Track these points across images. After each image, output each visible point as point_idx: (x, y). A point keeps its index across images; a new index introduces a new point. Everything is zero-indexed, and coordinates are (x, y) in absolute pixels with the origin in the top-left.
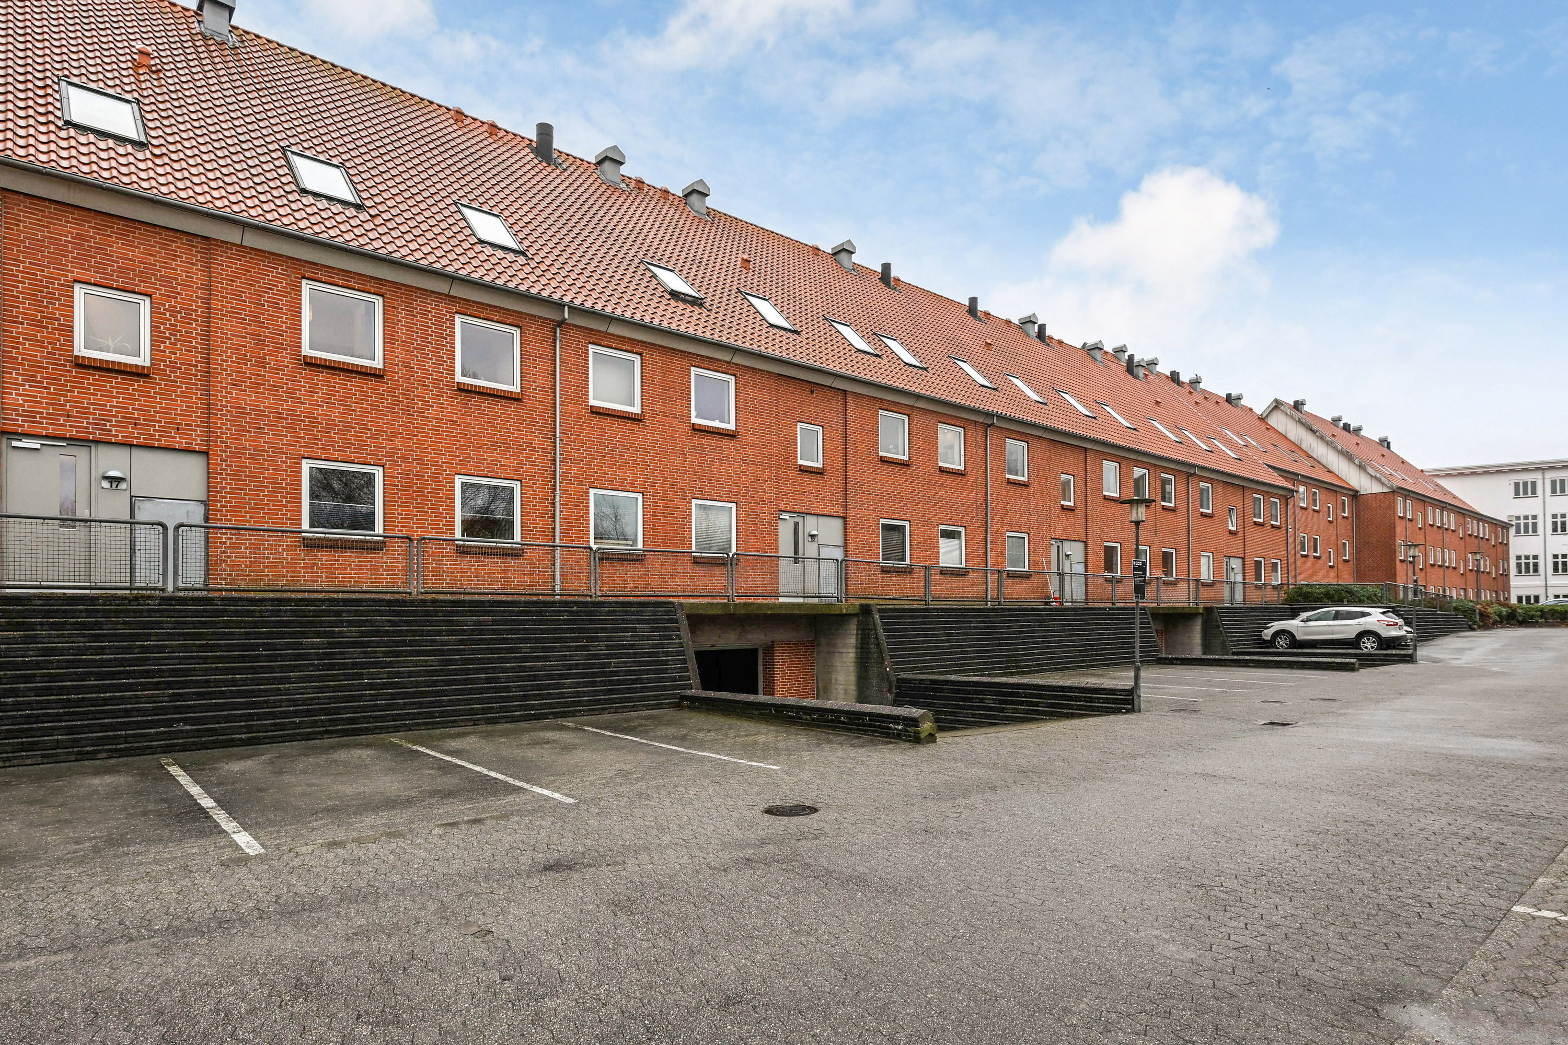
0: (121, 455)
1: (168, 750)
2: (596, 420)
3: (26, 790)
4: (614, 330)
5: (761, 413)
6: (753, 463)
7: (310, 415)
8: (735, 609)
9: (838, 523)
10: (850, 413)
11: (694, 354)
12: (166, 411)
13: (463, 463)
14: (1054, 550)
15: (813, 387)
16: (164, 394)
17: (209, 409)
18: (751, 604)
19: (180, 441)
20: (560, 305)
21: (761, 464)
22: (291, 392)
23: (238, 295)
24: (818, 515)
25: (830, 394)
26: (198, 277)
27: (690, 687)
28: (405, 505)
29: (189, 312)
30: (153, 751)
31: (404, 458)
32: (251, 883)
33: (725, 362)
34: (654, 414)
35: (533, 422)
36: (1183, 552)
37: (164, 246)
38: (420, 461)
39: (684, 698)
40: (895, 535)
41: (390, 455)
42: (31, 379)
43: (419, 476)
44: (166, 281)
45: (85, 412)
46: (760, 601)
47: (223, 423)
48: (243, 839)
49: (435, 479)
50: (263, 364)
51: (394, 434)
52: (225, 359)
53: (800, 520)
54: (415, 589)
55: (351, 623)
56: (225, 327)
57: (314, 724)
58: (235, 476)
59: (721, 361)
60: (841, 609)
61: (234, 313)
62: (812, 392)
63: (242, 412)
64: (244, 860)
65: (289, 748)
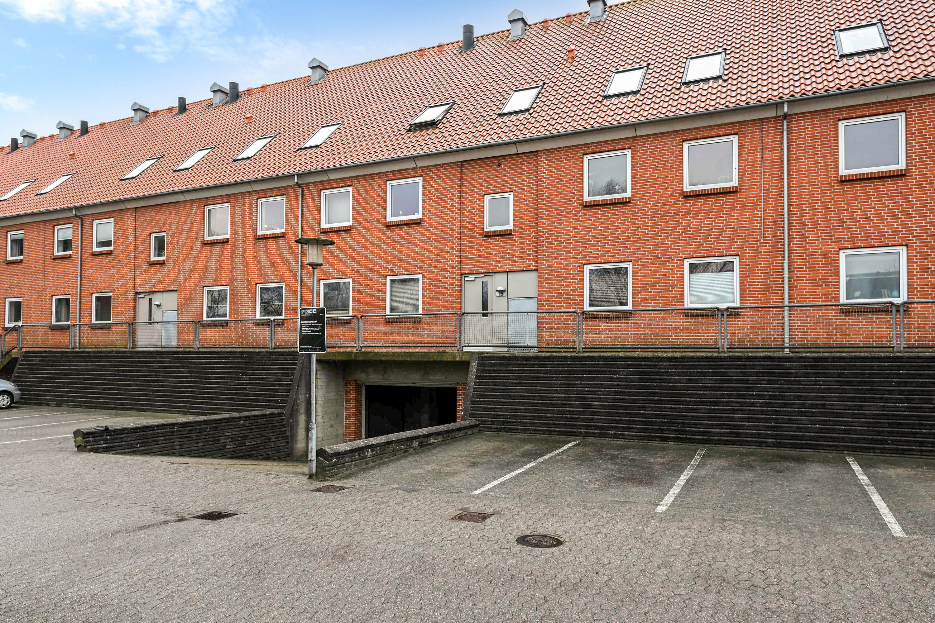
5: (444, 199)
6: (436, 240)
8: (355, 356)
10: (543, 170)
11: (388, 172)
13: (259, 277)
15: (501, 160)
16: (168, 270)
18: (370, 352)
21: (444, 239)
24: (507, 272)
25: (521, 159)
28: (236, 303)
31: (236, 280)
33: (413, 168)
34: (359, 223)
42: (141, 272)
45: (151, 281)
46: (377, 350)
47: (181, 277)
49: (248, 288)
53: (488, 279)
59: (409, 169)
60: (454, 356)
62: (499, 165)
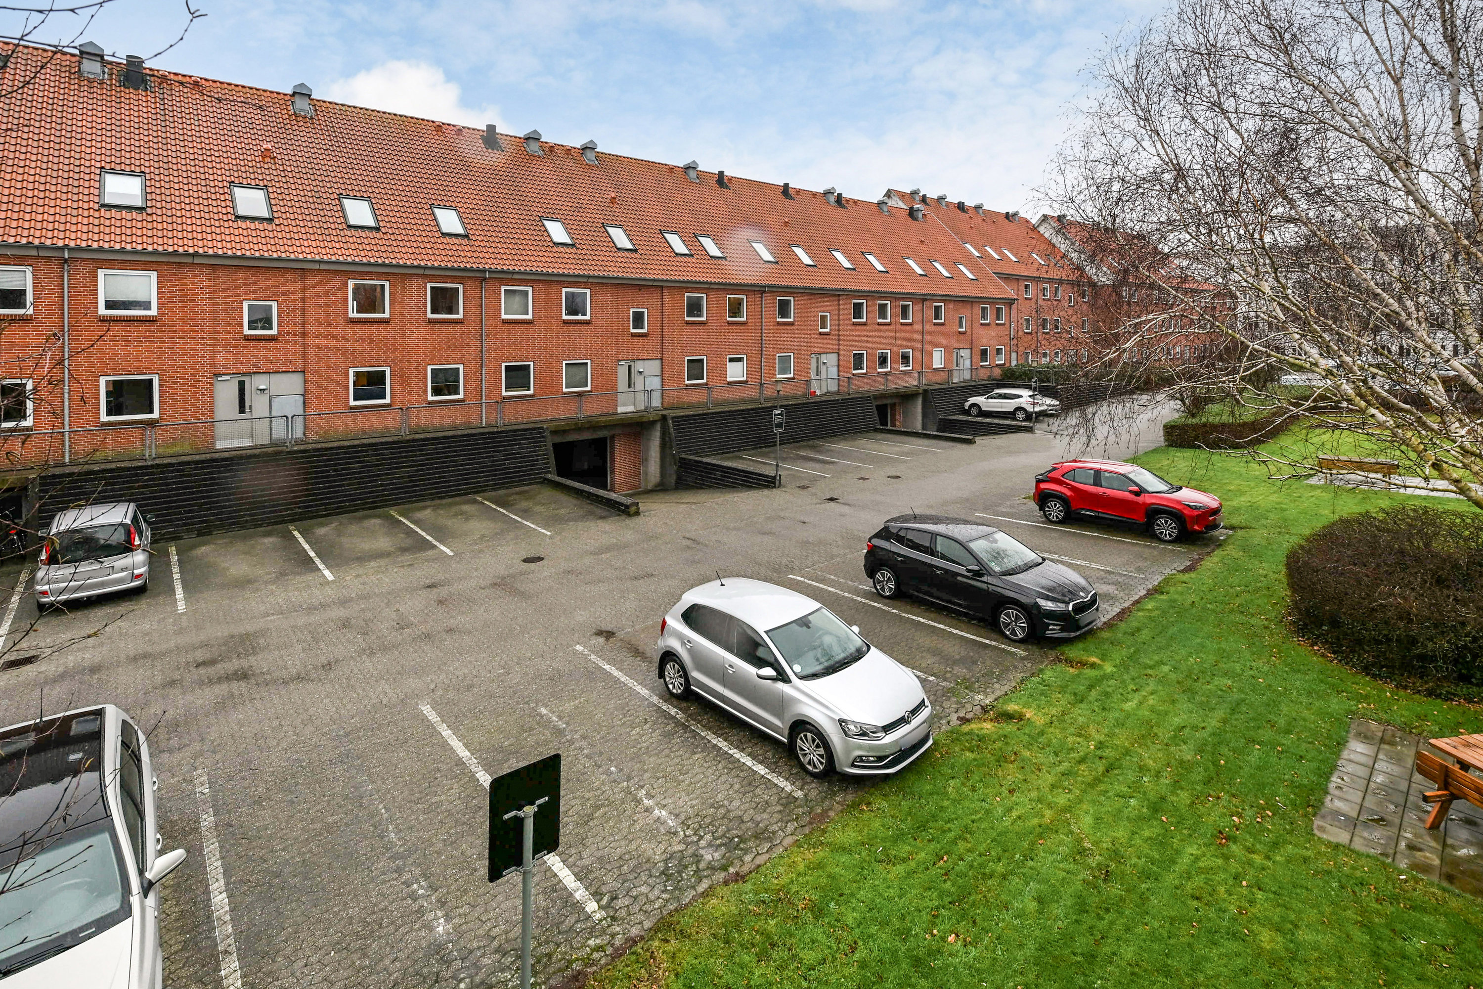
0: (265, 377)
1: (292, 521)
2: (506, 326)
3: (240, 546)
4: (516, 276)
6: (601, 336)
7: (352, 346)
9: (658, 362)
10: (666, 299)
12: (284, 355)
13: (431, 359)
14: (814, 361)
15: (640, 287)
16: (284, 347)
17: (305, 350)
18: (592, 421)
19: (291, 368)
20: (484, 271)
21: (607, 335)
22: (343, 337)
23: (317, 293)
24: (644, 360)
25: (651, 290)
26: (299, 288)
27: (550, 472)
28: (402, 384)
29: (295, 305)
30: (285, 522)
31: (401, 361)
32: (330, 592)
34: (540, 318)
35: (470, 332)
36: (918, 352)
37: (283, 276)
38: (409, 361)
39: (545, 479)
40: (698, 365)
41: (393, 360)
42: (225, 349)
43: (409, 369)
44: (284, 293)
45: (249, 361)
47: (312, 357)
48: (327, 573)
49: (417, 369)
50: (330, 325)
51: (395, 350)
52: (312, 326)
53: (632, 364)
54: (404, 433)
55: (373, 455)
56: (311, 309)
57: (355, 505)
58: (317, 381)
59: (581, 282)
60: (649, 418)
61: (316, 303)
63: (320, 349)
64: (328, 583)
65: (344, 518)
